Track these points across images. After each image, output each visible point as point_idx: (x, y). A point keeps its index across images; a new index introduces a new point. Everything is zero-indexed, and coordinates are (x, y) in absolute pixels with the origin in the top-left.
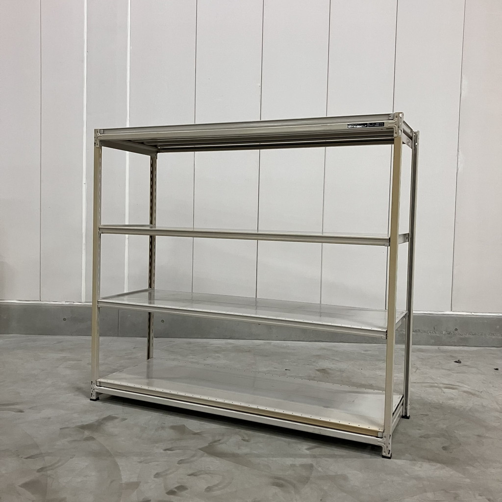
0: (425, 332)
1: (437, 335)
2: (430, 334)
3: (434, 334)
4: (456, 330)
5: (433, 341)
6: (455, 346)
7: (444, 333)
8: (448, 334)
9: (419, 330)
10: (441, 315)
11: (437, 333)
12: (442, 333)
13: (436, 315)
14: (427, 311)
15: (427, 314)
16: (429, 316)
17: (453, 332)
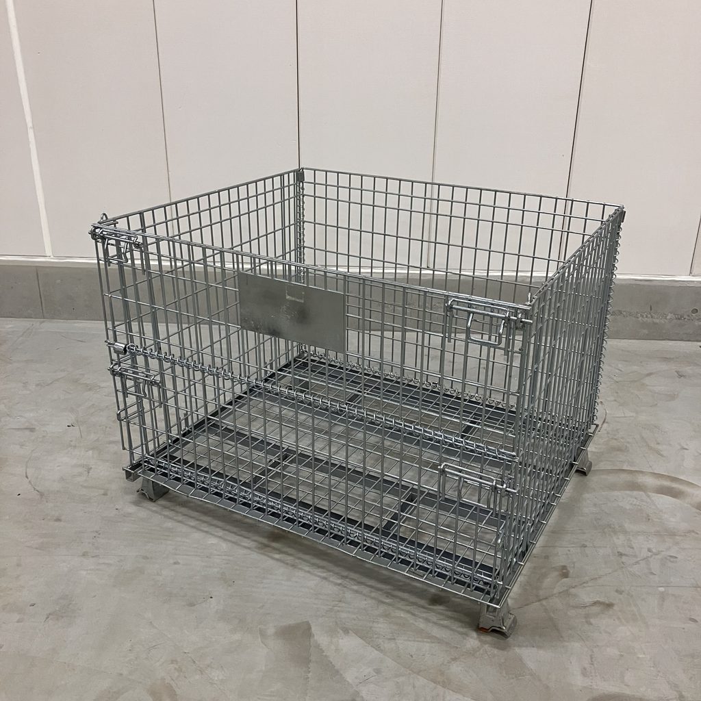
0: (630, 314)
1: (654, 320)
2: (640, 319)
3: (649, 320)
4: (695, 311)
5: (646, 331)
6: (689, 341)
7: (669, 317)
8: (676, 319)
9: (620, 312)
10: (668, 283)
11: (656, 316)
12: (666, 319)
13: (658, 283)
14: (640, 275)
15: (641, 280)
16: (644, 286)
17: (688, 316)
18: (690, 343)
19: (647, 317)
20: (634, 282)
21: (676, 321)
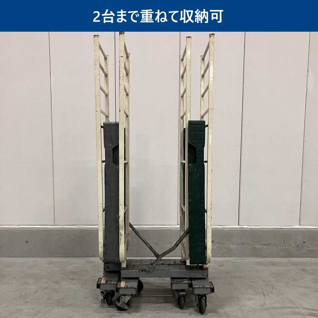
0: (275, 245)
1: (286, 247)
2: (280, 247)
3: (284, 248)
4: (304, 242)
5: (283, 253)
6: (303, 257)
7: (293, 246)
10: (290, 230)
11: (286, 245)
12: (291, 246)
13: (285, 229)
14: (277, 226)
15: (278, 228)
16: (280, 231)
17: (302, 245)
18: (305, 258)
19: (282, 246)
20: (274, 229)
21: (296, 247)
